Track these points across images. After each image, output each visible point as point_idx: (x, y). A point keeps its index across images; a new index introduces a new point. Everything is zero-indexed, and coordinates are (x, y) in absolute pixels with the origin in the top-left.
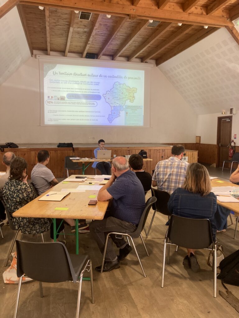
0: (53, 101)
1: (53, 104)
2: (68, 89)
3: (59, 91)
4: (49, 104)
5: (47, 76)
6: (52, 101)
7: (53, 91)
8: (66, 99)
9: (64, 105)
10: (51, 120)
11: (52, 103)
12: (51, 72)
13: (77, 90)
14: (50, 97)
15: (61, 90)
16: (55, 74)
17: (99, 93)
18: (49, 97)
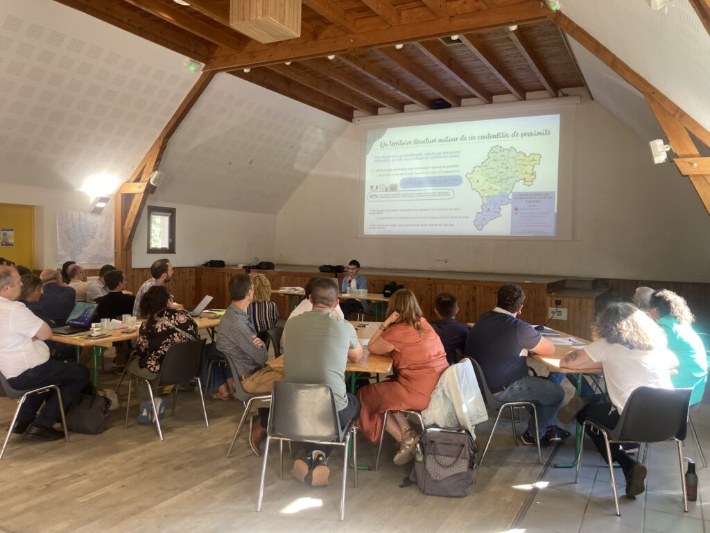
0: (378, 194)
1: (378, 199)
2: (402, 169)
3: (389, 175)
4: (371, 199)
5: (371, 152)
6: (376, 194)
7: (380, 175)
8: (399, 188)
9: (396, 199)
10: (373, 227)
11: (376, 196)
12: (377, 144)
13: (418, 171)
14: (375, 187)
15: (393, 172)
16: (383, 145)
17: (459, 171)
18: (372, 187)
